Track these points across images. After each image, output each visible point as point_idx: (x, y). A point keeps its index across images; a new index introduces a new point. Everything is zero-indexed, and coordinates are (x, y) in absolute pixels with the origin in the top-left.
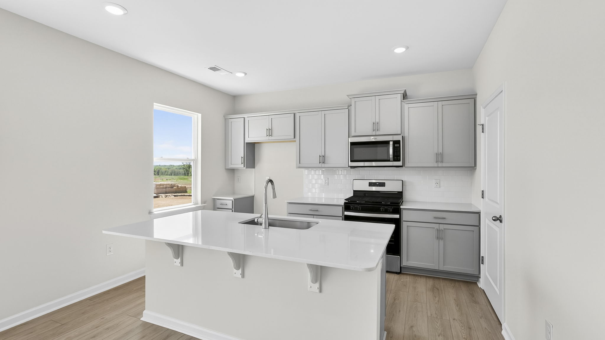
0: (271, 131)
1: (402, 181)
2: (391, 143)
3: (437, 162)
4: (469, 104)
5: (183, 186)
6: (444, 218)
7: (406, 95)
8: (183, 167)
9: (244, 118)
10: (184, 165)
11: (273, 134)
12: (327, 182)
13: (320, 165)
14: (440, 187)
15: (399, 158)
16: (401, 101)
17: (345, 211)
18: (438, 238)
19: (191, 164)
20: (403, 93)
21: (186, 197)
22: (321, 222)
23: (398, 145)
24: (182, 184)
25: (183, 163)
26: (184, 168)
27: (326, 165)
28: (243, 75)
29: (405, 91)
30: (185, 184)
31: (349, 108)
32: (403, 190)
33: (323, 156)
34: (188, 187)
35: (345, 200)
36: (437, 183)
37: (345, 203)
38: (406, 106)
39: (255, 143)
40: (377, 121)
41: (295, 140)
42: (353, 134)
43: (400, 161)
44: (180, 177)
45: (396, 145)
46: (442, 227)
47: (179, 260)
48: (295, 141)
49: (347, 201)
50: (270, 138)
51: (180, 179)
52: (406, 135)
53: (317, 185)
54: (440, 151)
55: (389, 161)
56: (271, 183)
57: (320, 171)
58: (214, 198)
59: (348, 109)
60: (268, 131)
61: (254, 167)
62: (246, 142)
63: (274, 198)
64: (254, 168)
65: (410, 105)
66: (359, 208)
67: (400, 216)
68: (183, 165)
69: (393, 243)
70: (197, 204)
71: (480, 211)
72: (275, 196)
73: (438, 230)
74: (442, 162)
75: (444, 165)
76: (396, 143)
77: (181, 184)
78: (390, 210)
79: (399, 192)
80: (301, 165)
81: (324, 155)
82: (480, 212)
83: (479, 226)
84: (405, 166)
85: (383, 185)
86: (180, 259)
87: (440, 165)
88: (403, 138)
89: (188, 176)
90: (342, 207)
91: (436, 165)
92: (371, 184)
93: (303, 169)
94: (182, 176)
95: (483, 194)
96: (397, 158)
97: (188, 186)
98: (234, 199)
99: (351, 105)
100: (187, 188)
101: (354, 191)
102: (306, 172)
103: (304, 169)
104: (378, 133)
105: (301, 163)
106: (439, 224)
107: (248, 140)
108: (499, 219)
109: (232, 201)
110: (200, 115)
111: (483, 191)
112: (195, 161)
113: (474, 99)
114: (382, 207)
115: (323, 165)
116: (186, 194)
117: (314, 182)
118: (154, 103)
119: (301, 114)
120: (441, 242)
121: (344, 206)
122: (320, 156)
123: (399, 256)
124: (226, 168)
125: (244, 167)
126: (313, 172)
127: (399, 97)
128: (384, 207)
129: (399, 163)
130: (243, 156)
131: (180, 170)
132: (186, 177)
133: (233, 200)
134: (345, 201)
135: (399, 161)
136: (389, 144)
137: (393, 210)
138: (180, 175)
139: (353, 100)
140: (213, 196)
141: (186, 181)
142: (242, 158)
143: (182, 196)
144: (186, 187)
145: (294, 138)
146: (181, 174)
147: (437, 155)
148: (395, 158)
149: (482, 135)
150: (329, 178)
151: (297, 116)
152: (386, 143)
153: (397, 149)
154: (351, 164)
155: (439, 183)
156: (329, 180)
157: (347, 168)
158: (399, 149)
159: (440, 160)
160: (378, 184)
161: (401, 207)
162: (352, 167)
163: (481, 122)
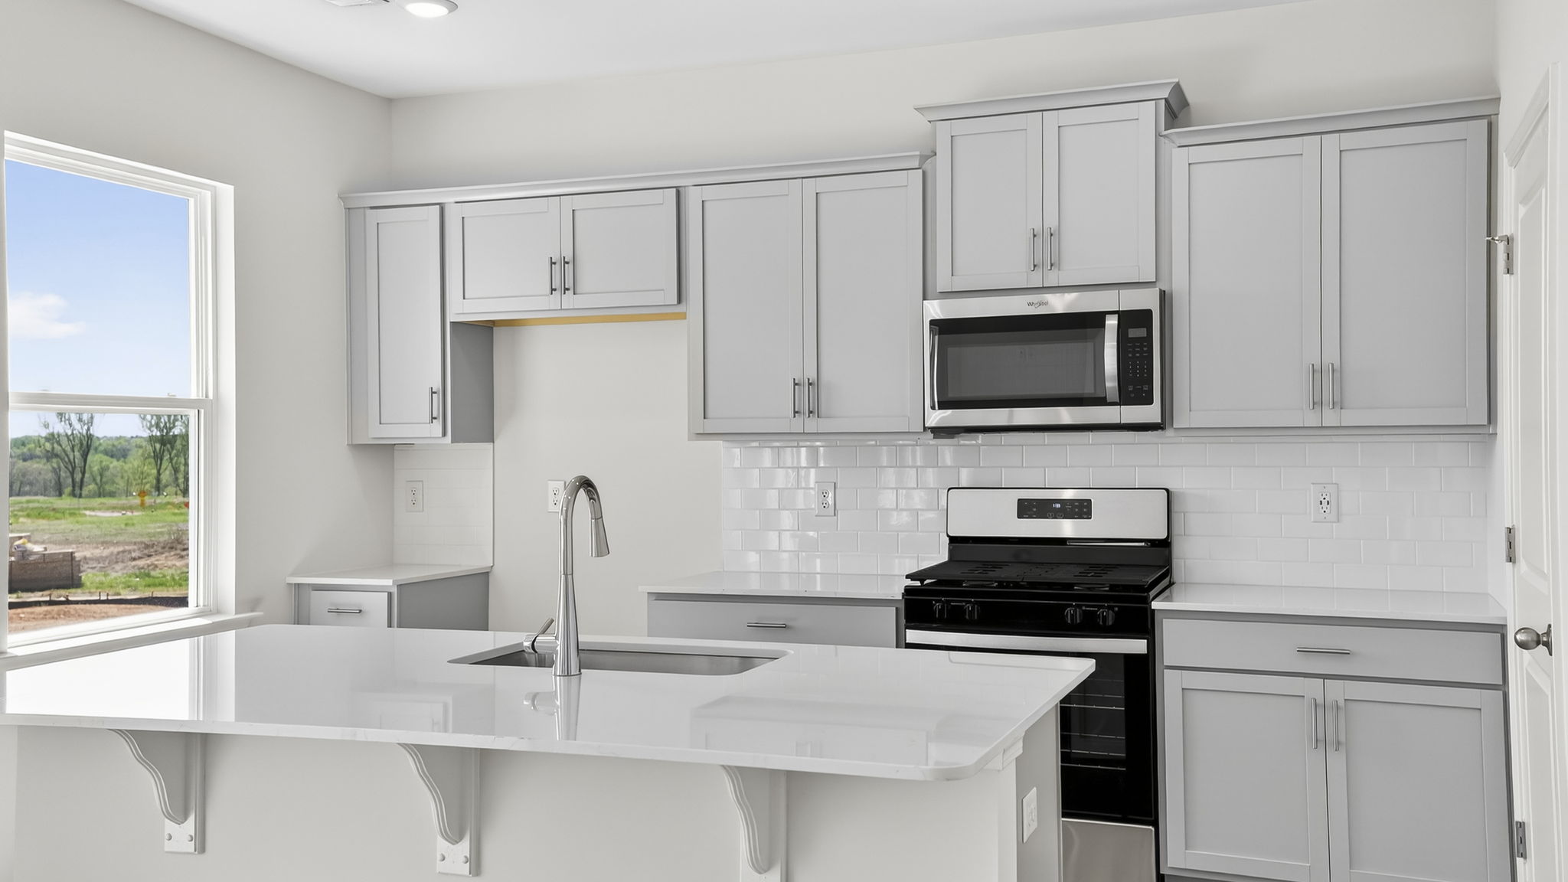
0: (569, 268)
1: (1167, 490)
2: (1112, 322)
3: (1318, 404)
4: (1463, 142)
5: (53, 549)
6: (1344, 654)
7: (1185, 104)
8: (48, 446)
9: (442, 207)
10: (52, 438)
11: (584, 284)
12: (830, 500)
13: (797, 425)
14: (1339, 521)
15: (1145, 388)
16: (1158, 135)
17: (907, 627)
18: (1320, 742)
19: (91, 432)
20: (1166, 100)
21: (87, 611)
22: (793, 652)
23: (1141, 332)
24: (54, 543)
25: (46, 426)
26: (50, 455)
27: (824, 425)
28: (441, 11)
29: (1177, 89)
30: (67, 542)
31: (927, 166)
32: (1172, 533)
33: (810, 384)
34: (85, 558)
35: (908, 577)
36: (1325, 502)
37: (909, 591)
38: (1178, 158)
39: (493, 322)
40: (1051, 222)
41: (681, 309)
42: (943, 282)
43: (1151, 403)
44: (31, 505)
45: (1134, 333)
46: (1337, 691)
47: (190, 826)
48: (683, 316)
49: (918, 583)
50: (569, 301)
51: (39, 514)
52: (1178, 284)
53: (785, 514)
54: (1332, 356)
55: (1101, 401)
56: (588, 492)
57: (803, 450)
58: (298, 586)
59: (921, 171)
60: (556, 268)
61: (488, 435)
62: (452, 321)
63: (599, 554)
64: (490, 438)
65: (1197, 154)
66: (971, 613)
67: (1151, 646)
68: (47, 439)
69: (1124, 769)
70: (218, 612)
71: (1506, 619)
72: (602, 547)
73: (1320, 707)
74: (1339, 404)
75: (1349, 418)
76: (1134, 320)
77: (43, 543)
78: (1105, 619)
79: (1154, 543)
80: (710, 426)
81: (813, 376)
82: (1506, 625)
83: (1503, 686)
84: (1174, 426)
85: (1080, 509)
86: (191, 819)
87: (1330, 418)
88: (1164, 298)
89: (80, 496)
90: (897, 609)
91: (1312, 419)
92: (1027, 509)
93: (719, 444)
94: (41, 498)
95: (1510, 545)
96: (1135, 388)
97: (88, 554)
98: (400, 586)
99: (936, 154)
100: (79, 566)
101: (953, 540)
102: (733, 455)
103: (726, 444)
104: (1052, 279)
105: (710, 412)
106: (1325, 677)
107: (461, 310)
108: (1540, 640)
109: (390, 595)
110: (227, 191)
111: (1510, 530)
112: (208, 406)
113: (1485, 122)
114: (1071, 605)
115: (812, 425)
116: (76, 595)
117: (772, 499)
118: (7, 134)
119: (708, 193)
120: (1337, 761)
121: (902, 606)
122: (795, 384)
123: (1151, 827)
124: (356, 442)
125: (444, 434)
126: (767, 457)
127: (1149, 115)
128: (1080, 606)
129: (1149, 413)
130: (437, 385)
131: (28, 464)
132: (66, 502)
133: (395, 590)
134: (909, 582)
135: (1150, 401)
136: (1103, 326)
137: (1118, 616)
138: (26, 494)
139: (944, 131)
140: (293, 574)
141: (65, 524)
142: (433, 393)
143: (51, 603)
144: (76, 555)
145: (680, 301)
146: (31, 484)
147: (1318, 376)
148: (1131, 388)
149: (1507, 286)
150: (839, 485)
151: (693, 199)
152: (1089, 323)
153: (1138, 347)
154: (938, 417)
155: (1333, 503)
156: (837, 490)
157: (916, 437)
158: (1145, 349)
159: (1328, 396)
160: (1058, 506)
161: (1155, 605)
162: (941, 432)
163: (1505, 227)
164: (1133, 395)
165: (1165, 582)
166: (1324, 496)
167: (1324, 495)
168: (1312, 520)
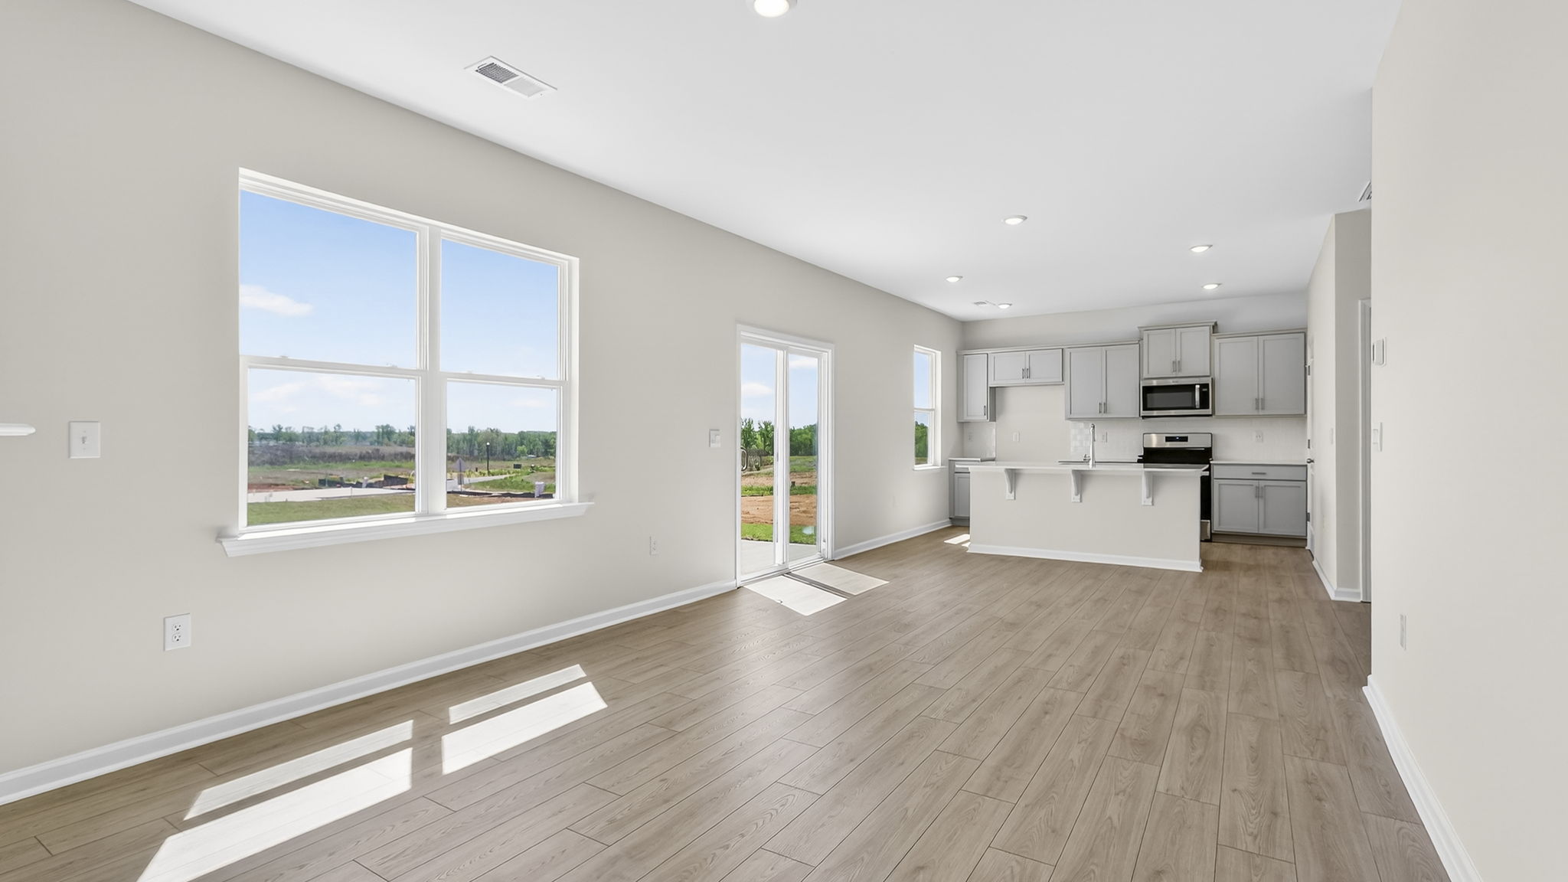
0: (1028, 371)
1: (1211, 433)
2: (1198, 387)
3: (1257, 408)
4: (1297, 339)
6: (1265, 474)
7: (1218, 327)
9: (987, 354)
11: (1032, 376)
13: (1100, 416)
14: (1262, 441)
15: (1207, 404)
16: (1210, 335)
18: (1258, 496)
20: (1212, 326)
23: (1206, 390)
27: (1108, 416)
28: (1007, 306)
29: (1216, 324)
31: (1140, 342)
32: (1213, 447)
36: (1258, 436)
38: (1217, 342)
39: (1002, 386)
40: (1179, 358)
41: (1063, 383)
42: (1145, 375)
45: (1204, 389)
46: (1262, 483)
48: (1063, 385)
50: (1028, 381)
52: (1216, 375)
54: (1261, 396)
55: (1195, 409)
57: (1100, 423)
58: (950, 460)
59: (1139, 345)
60: (1023, 371)
61: (995, 421)
62: (990, 386)
64: (998, 420)
65: (1221, 341)
67: (1210, 474)
73: (1257, 488)
74: (1263, 409)
75: (1266, 412)
76: (1204, 386)
79: (1207, 447)
80: (1072, 416)
81: (1105, 402)
82: (1306, 464)
83: (1306, 481)
84: (1215, 415)
85: (1185, 439)
87: (1261, 413)
88: (1213, 380)
91: (1256, 413)
92: (1168, 439)
93: (1074, 422)
95: (1309, 444)
96: (1204, 404)
99: (1143, 340)
101: (1145, 449)
104: (1179, 375)
105: (1072, 413)
106: (1259, 480)
107: (992, 383)
111: (1309, 439)
113: (1304, 334)
115: (1105, 416)
119: (1072, 350)
120: (1261, 502)
123: (1209, 521)
124: (959, 421)
125: (986, 419)
126: (1088, 425)
127: (1207, 329)
129: (1209, 411)
130: (984, 404)
135: (1208, 408)
136: (1195, 388)
139: (1145, 333)
142: (983, 406)
145: (1062, 380)
147: (1257, 401)
149: (1309, 377)
151: (1067, 352)
152: (1191, 387)
153: (1205, 393)
154: (1143, 413)
157: (1136, 419)
158: (1207, 394)
159: (1260, 407)
161: (1212, 462)
162: (1144, 417)
163: (1309, 364)
164: (1204, 407)
168: (1255, 441)
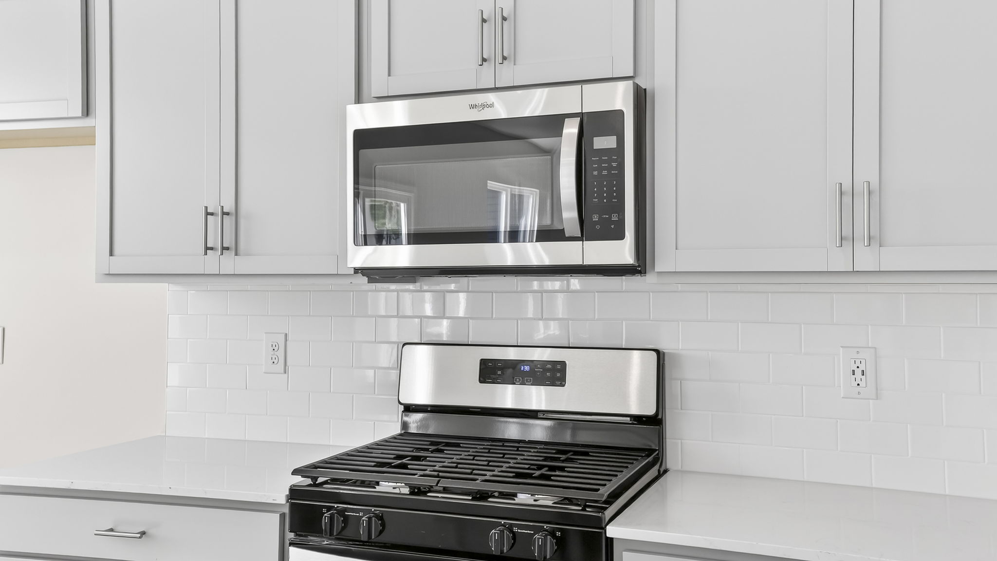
1: (657, 351)
2: (571, 128)
3: (847, 239)
12: (281, 353)
13: (212, 263)
14: (877, 398)
15: (615, 218)
17: (291, 544)
27: (242, 265)
32: (664, 408)
33: (226, 214)
35: (296, 472)
36: (858, 372)
37: (294, 493)
42: (379, 84)
43: (622, 237)
49: (308, 482)
54: (867, 173)
74: (876, 240)
75: (891, 260)
78: (541, 548)
79: (638, 419)
80: (118, 264)
87: (866, 259)
88: (641, 99)
91: (840, 261)
104: (506, 77)
115: (229, 263)
121: (286, 510)
122: (209, 214)
129: (619, 251)
134: (298, 480)
135: (619, 235)
147: (847, 199)
148: (596, 218)
150: (290, 338)
152: (543, 130)
153: (605, 162)
154: (362, 255)
155: (868, 373)
156: (287, 342)
157: (347, 281)
158: (614, 164)
159: (861, 229)
160: (527, 368)
161: (612, 531)
164: (598, 227)
165: (653, 473)
166: (858, 364)
167: (858, 362)
168: (842, 396)
